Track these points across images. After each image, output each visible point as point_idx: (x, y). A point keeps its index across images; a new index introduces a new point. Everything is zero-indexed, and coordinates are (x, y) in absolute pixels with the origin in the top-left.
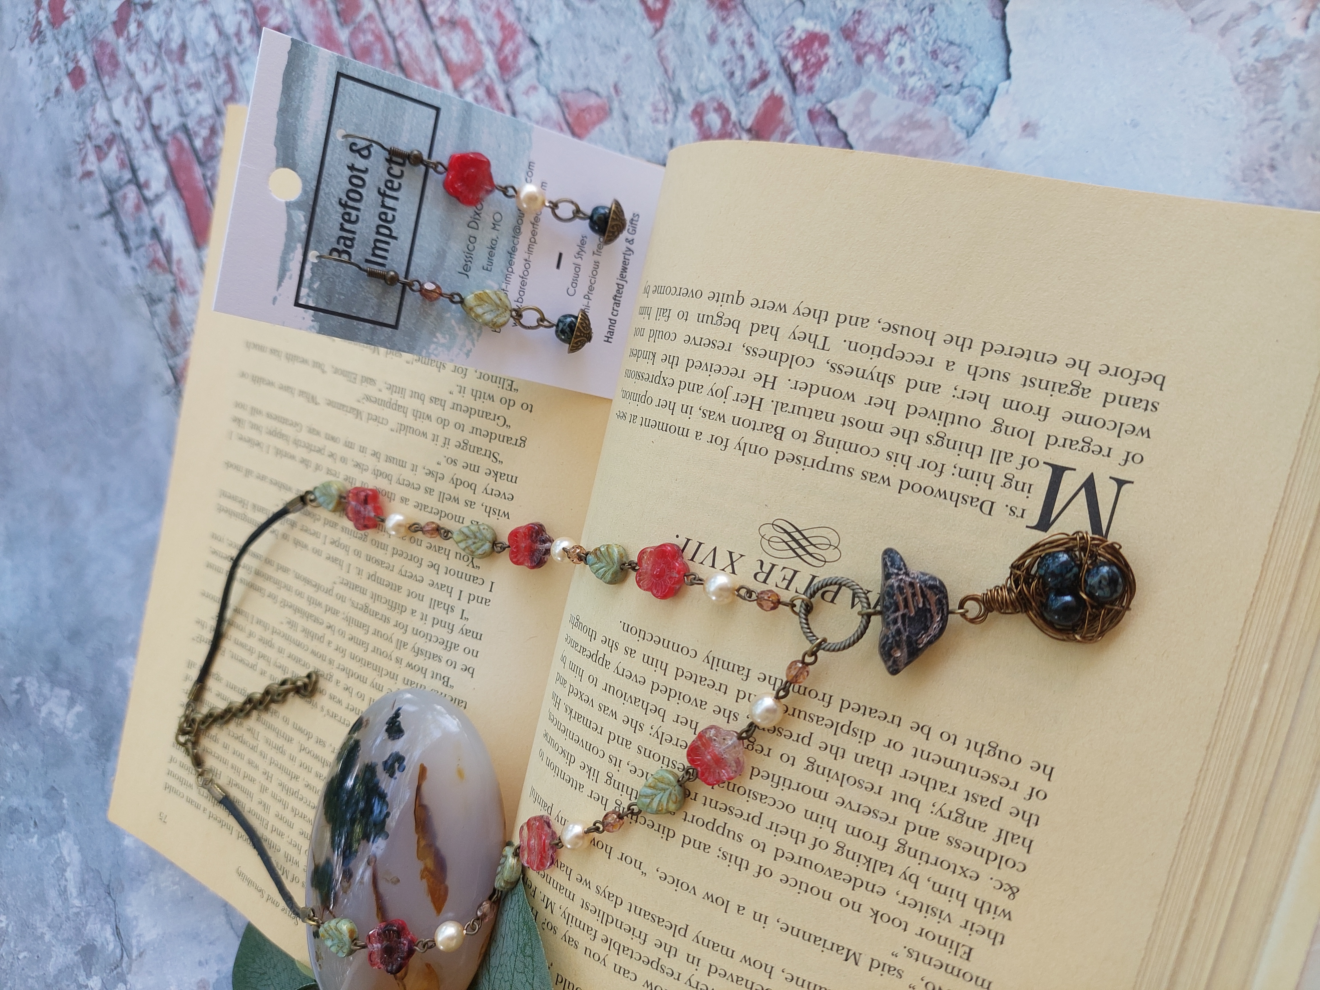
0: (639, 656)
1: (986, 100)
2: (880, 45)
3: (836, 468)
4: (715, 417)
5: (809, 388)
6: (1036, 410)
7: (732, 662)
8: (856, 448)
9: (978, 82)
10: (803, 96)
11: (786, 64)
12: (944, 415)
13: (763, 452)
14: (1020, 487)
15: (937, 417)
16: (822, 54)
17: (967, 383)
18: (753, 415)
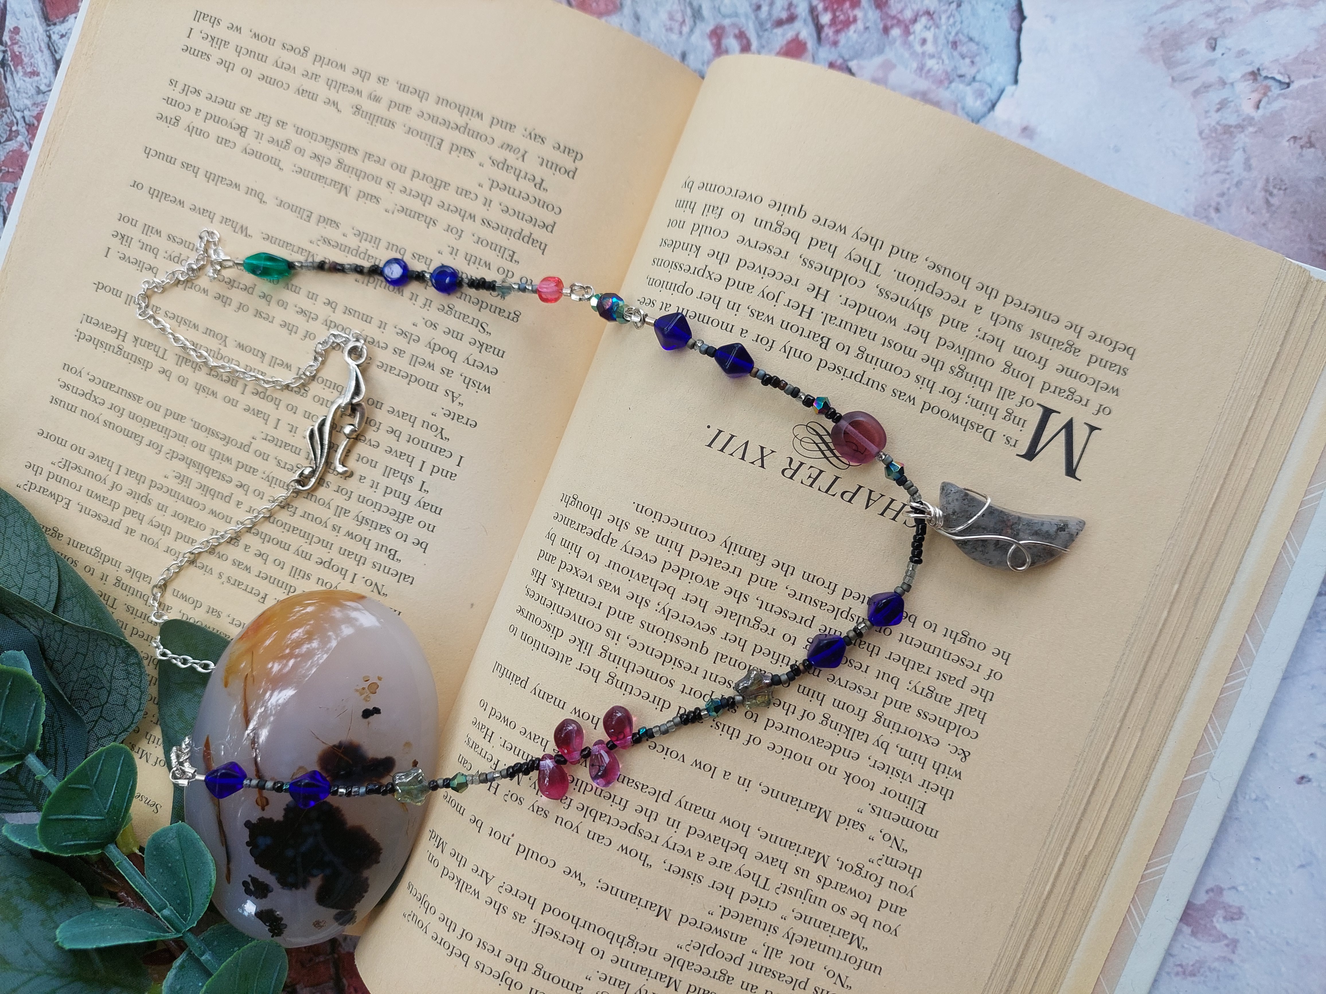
0: (652, 536)
1: (994, 96)
2: (908, 23)
3: (871, 383)
4: (763, 317)
5: (858, 307)
6: (1037, 359)
7: (749, 548)
8: (891, 368)
9: (989, 79)
10: (827, 47)
11: (815, 14)
12: (967, 351)
13: (808, 357)
14: (1016, 421)
15: (962, 352)
16: (851, 15)
17: (989, 327)
18: (802, 322)
